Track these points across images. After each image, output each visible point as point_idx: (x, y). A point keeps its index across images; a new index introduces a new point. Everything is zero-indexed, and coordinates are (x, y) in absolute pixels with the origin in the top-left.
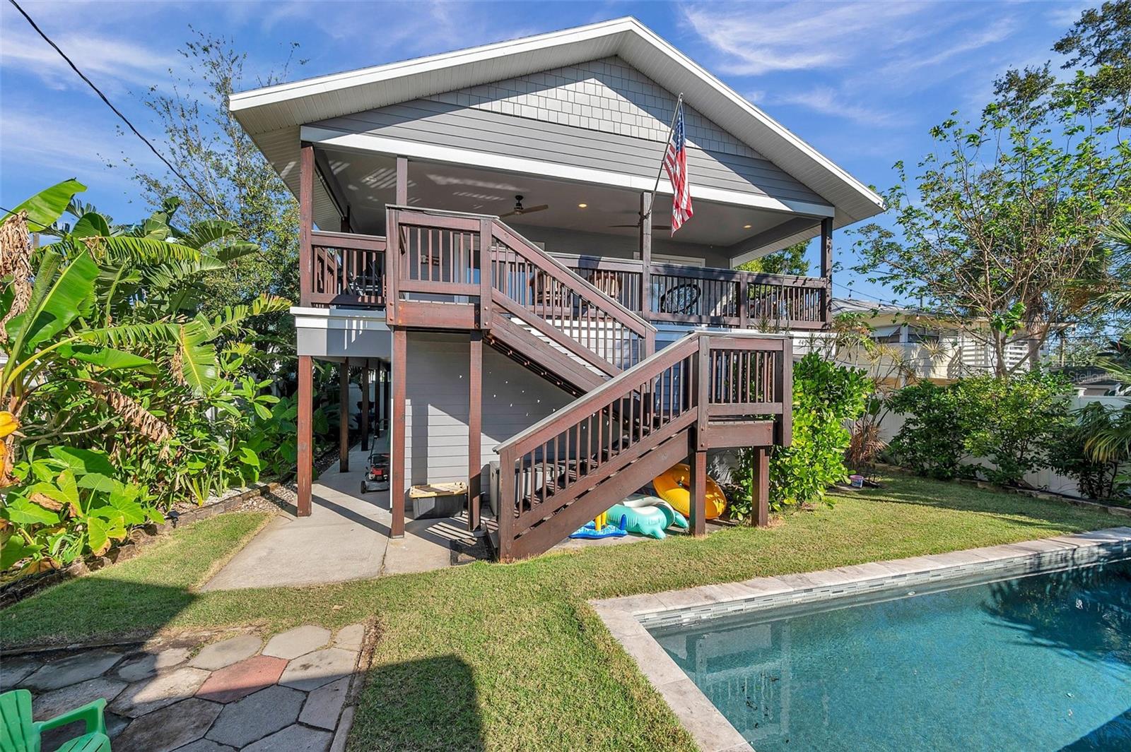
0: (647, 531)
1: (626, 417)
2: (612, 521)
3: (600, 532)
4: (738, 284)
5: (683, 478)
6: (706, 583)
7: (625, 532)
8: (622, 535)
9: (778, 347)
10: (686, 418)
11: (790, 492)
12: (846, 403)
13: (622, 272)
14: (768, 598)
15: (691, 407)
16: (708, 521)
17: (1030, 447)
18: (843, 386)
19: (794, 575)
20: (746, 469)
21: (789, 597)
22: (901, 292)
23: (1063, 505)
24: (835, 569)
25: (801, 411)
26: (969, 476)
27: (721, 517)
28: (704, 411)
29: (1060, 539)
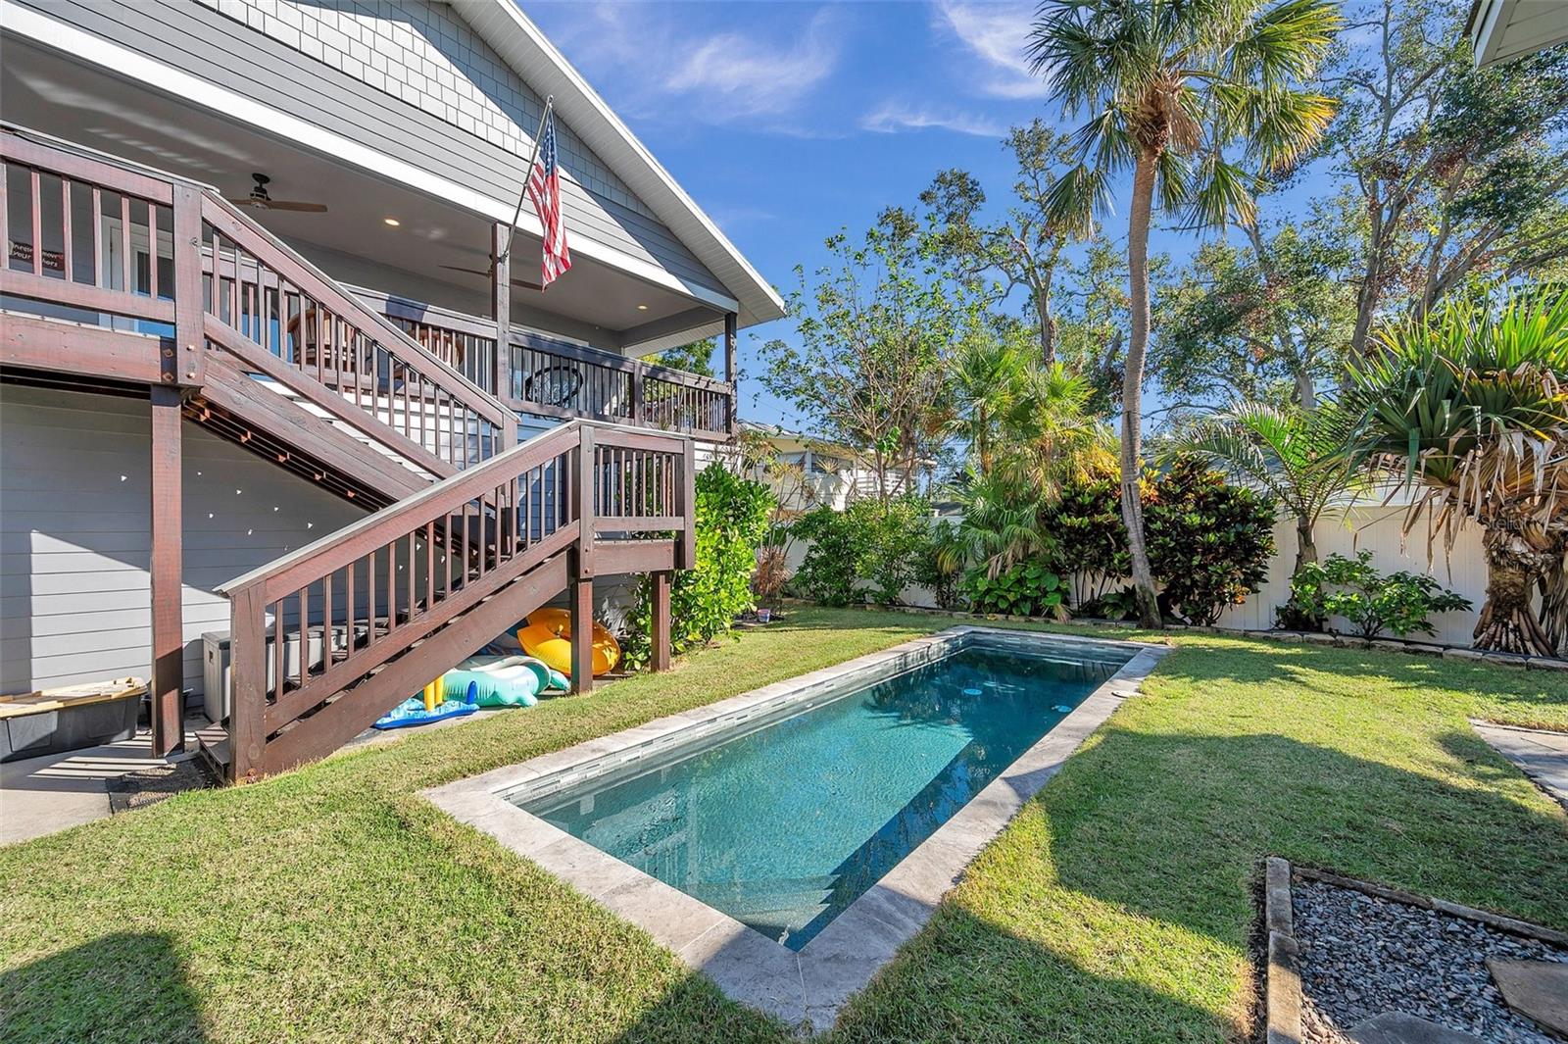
0: (510, 699)
1: (474, 545)
2: (452, 695)
3: (433, 712)
4: (631, 375)
5: (561, 628)
6: (593, 737)
7: (476, 706)
8: (470, 712)
9: (677, 448)
10: (565, 535)
11: (695, 627)
12: (749, 520)
13: (464, 334)
14: (667, 738)
15: (570, 521)
16: (595, 677)
17: (903, 566)
18: (748, 502)
19: (698, 709)
20: (645, 605)
21: (691, 732)
22: (803, 409)
23: (925, 615)
24: (740, 695)
25: (705, 529)
26: (859, 600)
27: (612, 671)
28: (589, 526)
29: (921, 640)
